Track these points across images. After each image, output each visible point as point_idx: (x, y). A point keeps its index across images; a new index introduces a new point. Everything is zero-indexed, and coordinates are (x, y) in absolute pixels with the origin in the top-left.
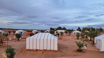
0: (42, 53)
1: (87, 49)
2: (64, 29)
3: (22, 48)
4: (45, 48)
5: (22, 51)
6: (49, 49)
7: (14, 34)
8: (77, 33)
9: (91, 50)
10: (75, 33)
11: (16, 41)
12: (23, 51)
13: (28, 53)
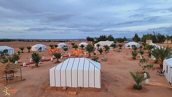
0: (76, 94)
1: (151, 84)
2: (110, 38)
3: (44, 84)
4: (80, 85)
5: (44, 90)
6: (86, 86)
7: (29, 52)
8: (132, 46)
9: (157, 86)
10: (129, 46)
11: (33, 67)
12: (46, 91)
13: (53, 93)
